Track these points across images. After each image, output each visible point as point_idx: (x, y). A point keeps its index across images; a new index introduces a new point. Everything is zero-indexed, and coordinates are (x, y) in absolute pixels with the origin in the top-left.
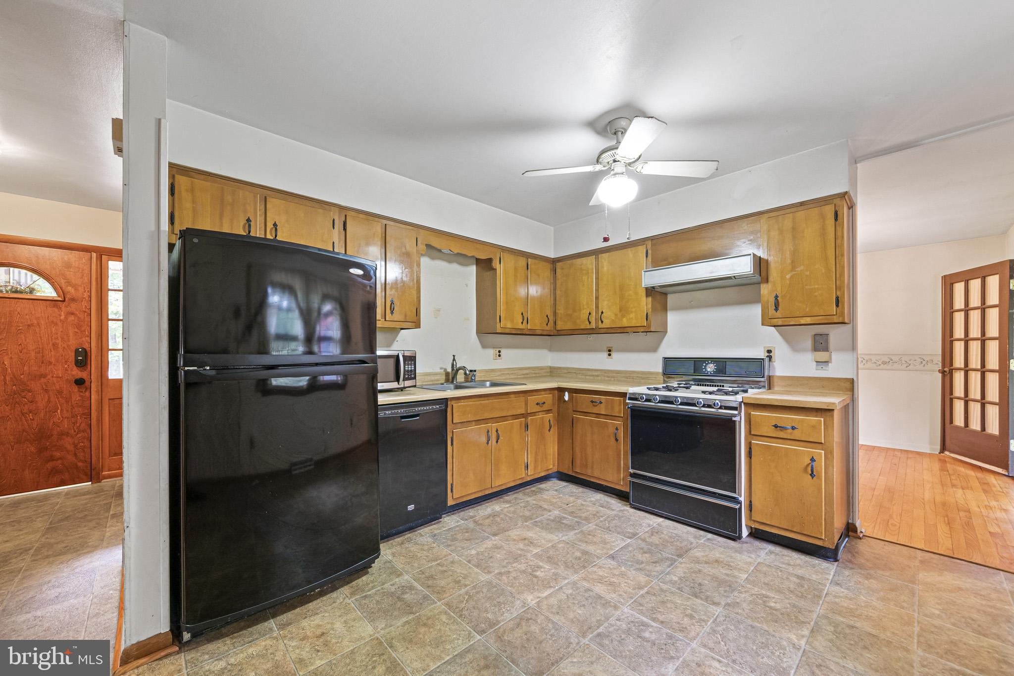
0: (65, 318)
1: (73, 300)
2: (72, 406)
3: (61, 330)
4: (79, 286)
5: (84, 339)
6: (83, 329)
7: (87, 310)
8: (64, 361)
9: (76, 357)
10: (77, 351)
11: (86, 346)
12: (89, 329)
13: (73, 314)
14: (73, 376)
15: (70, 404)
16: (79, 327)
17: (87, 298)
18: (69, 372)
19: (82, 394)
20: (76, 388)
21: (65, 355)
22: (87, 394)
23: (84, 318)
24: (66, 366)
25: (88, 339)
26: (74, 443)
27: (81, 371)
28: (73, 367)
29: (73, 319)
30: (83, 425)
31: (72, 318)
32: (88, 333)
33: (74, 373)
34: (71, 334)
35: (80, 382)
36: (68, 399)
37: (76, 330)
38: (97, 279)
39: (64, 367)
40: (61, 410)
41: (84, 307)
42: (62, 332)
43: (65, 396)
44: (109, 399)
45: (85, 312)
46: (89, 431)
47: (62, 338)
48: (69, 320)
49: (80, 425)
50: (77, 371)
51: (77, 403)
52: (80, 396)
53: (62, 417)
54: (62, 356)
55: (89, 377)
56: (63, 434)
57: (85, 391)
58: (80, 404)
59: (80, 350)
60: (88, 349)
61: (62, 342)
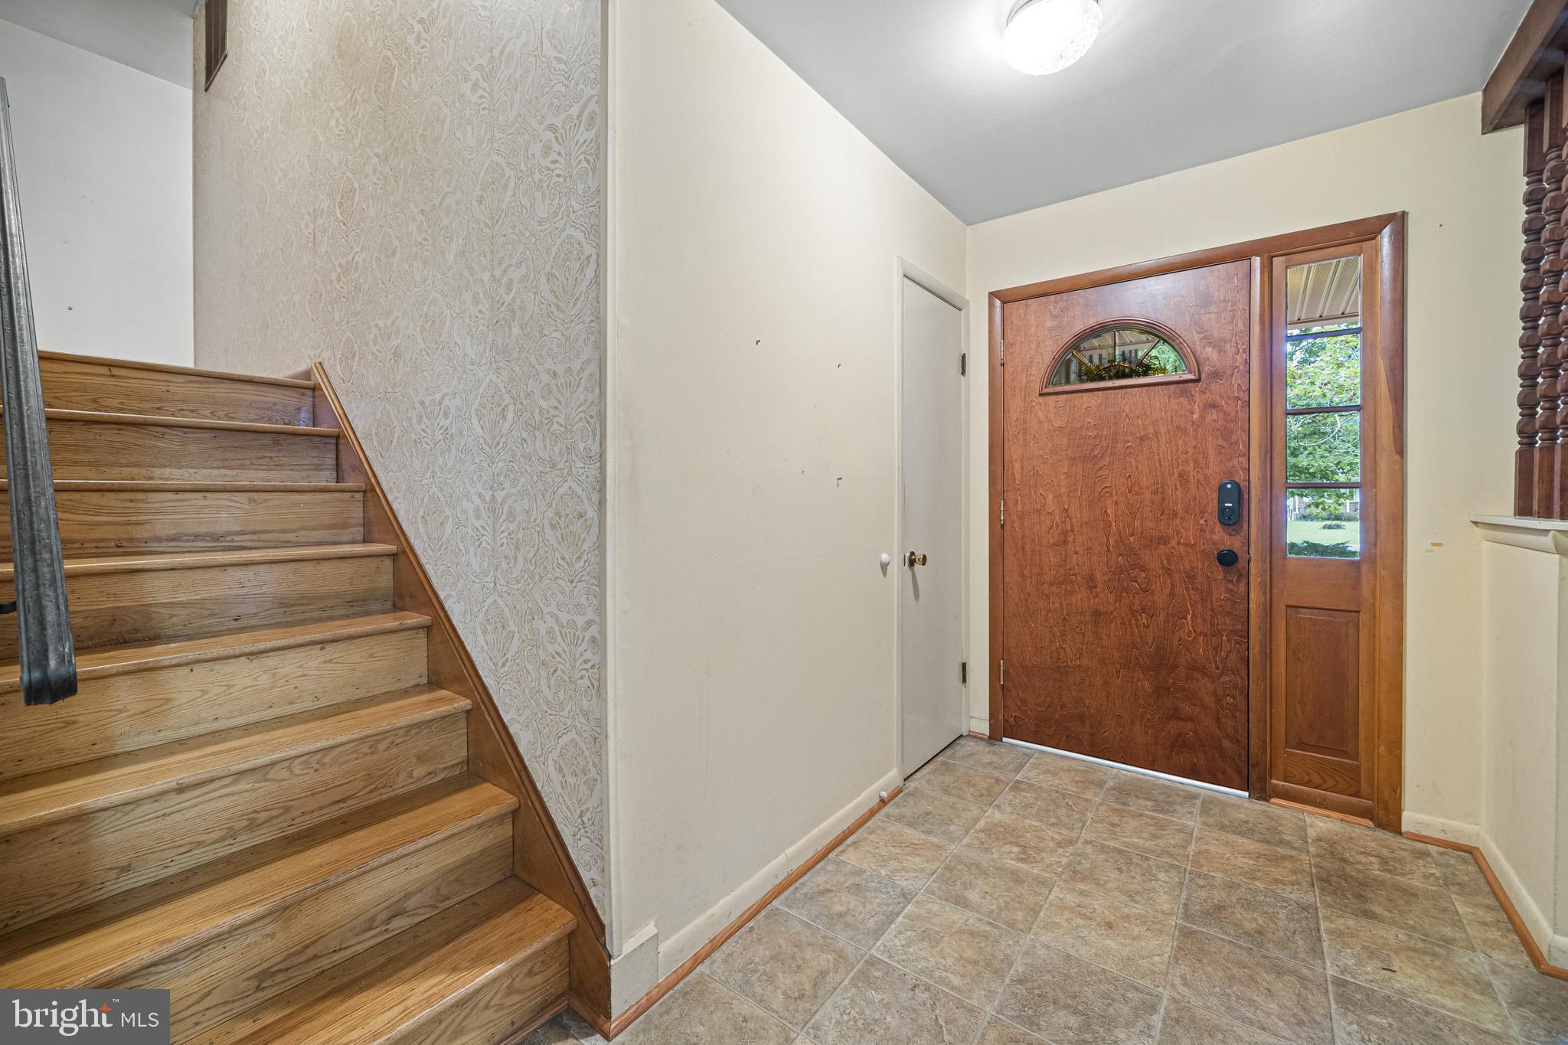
0: (1201, 415)
1: (1215, 375)
2: (1212, 609)
3: (1194, 443)
4: (1226, 342)
5: (1235, 461)
6: (1234, 438)
7: (1242, 394)
8: (1198, 510)
9: (1221, 502)
10: (1222, 488)
11: (1239, 478)
12: (1246, 439)
13: (1214, 406)
14: (1214, 544)
15: (1209, 605)
16: (1226, 434)
17: (1242, 367)
18: (1208, 535)
19: (1231, 586)
20: (1219, 572)
21: (1200, 497)
22: (1242, 588)
23: (1237, 412)
24: (1202, 522)
25: (1243, 460)
26: (1215, 694)
27: (1230, 535)
28: (1215, 523)
29: (1214, 417)
30: (1233, 657)
31: (1213, 415)
32: (1244, 446)
33: (1216, 538)
34: (1211, 452)
35: (1227, 559)
36: (1205, 594)
37: (1221, 442)
38: (1262, 316)
39: (1199, 523)
40: (1193, 615)
41: (1236, 387)
42: (1194, 447)
43: (1199, 587)
44: (1287, 606)
45: (1238, 398)
46: (1243, 672)
47: (1195, 461)
48: (1207, 421)
49: (1227, 656)
50: (1223, 534)
51: (1221, 606)
52: (1228, 590)
53: (1195, 631)
54: (1195, 499)
55: (1246, 548)
56: (1195, 669)
57: (1238, 581)
58: (1228, 609)
59: (1229, 486)
60: (1245, 484)
61: (1195, 468)
